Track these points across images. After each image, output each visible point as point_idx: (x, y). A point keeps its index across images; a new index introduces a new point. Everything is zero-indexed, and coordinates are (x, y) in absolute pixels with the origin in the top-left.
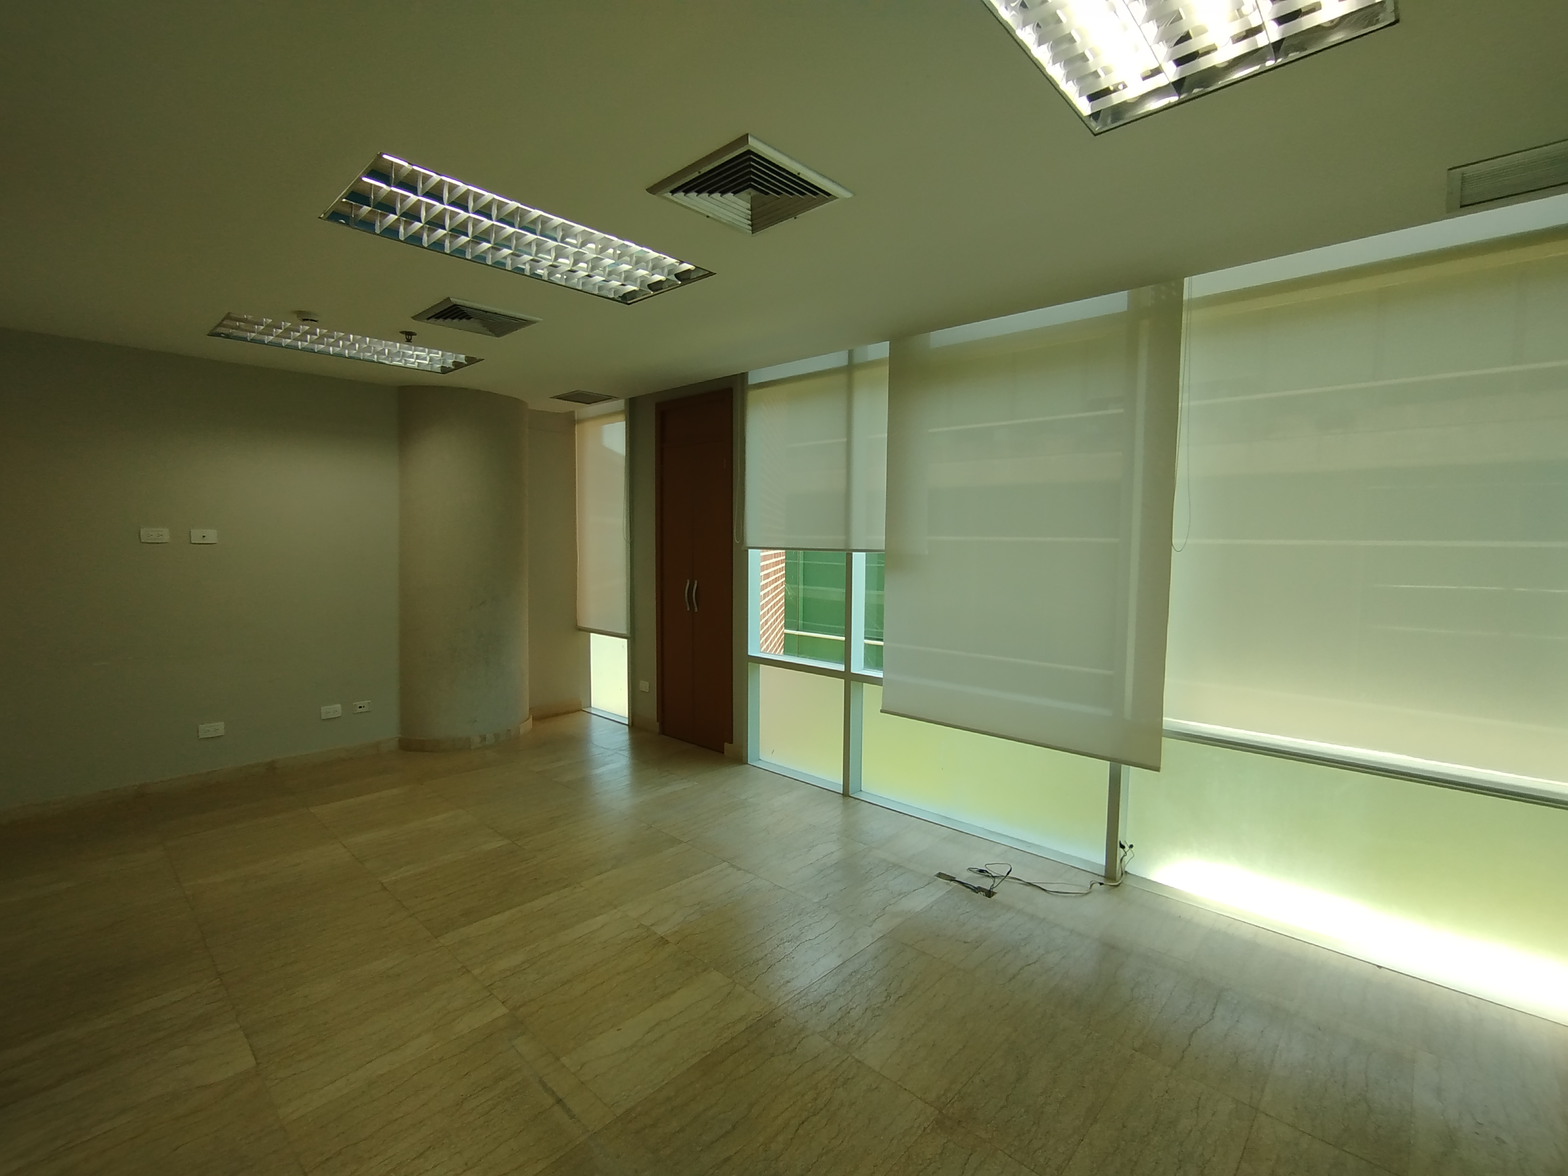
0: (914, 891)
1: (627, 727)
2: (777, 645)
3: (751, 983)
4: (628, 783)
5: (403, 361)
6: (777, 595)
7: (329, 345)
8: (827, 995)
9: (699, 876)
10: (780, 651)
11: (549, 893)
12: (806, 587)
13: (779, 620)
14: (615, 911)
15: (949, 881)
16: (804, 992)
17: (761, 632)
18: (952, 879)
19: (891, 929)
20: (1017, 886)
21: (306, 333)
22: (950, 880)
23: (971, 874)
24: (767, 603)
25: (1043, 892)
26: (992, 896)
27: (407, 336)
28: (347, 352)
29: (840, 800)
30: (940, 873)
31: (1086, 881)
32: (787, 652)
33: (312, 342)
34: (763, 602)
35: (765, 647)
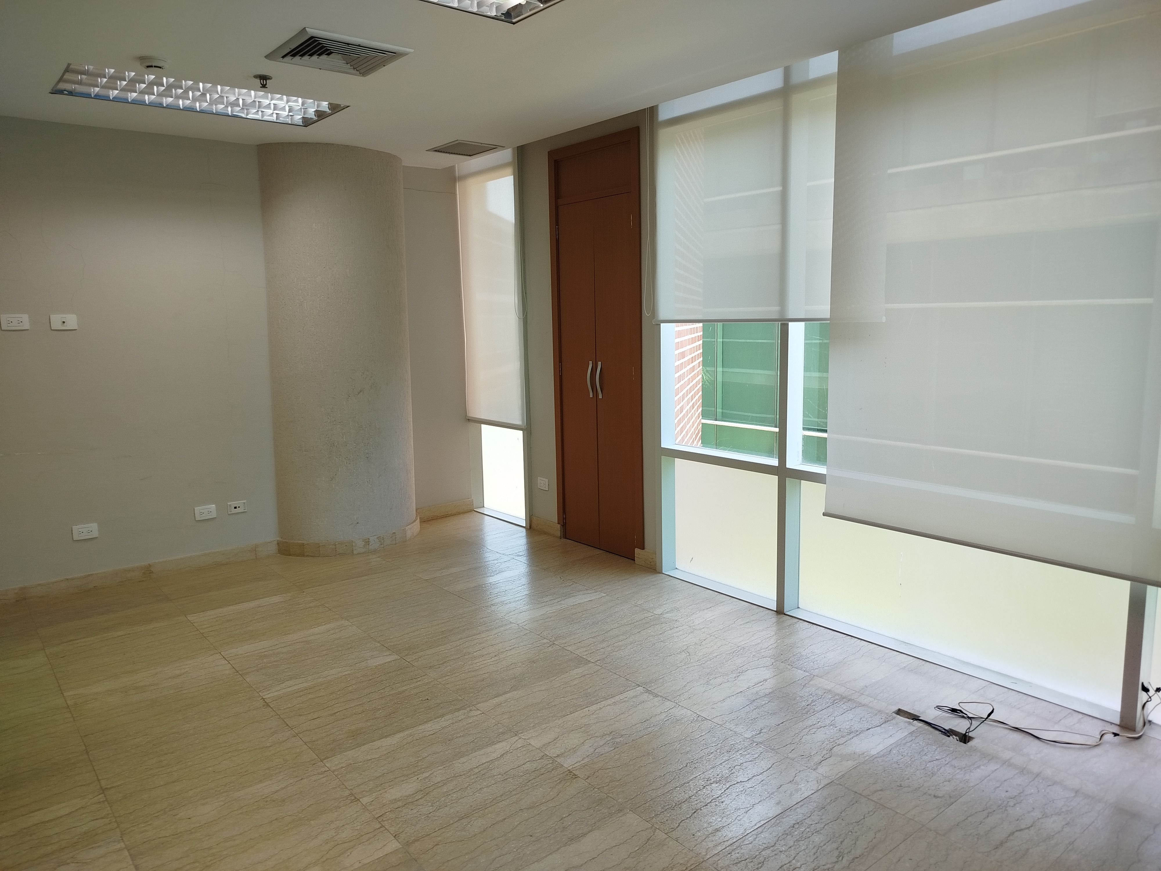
0: (867, 730)
1: (524, 530)
2: (694, 436)
3: (674, 829)
4: (526, 593)
5: (260, 113)
6: (694, 378)
7: (178, 97)
8: (764, 850)
9: (610, 701)
10: (698, 442)
11: (442, 716)
12: (726, 370)
13: (696, 407)
14: (516, 738)
15: (912, 721)
16: (737, 844)
17: (676, 421)
18: (915, 718)
19: (840, 774)
20: (1001, 731)
21: (151, 84)
22: (912, 719)
23: (939, 713)
24: (683, 387)
25: (1036, 741)
26: (968, 742)
27: (262, 81)
28: (198, 105)
29: (773, 618)
30: (899, 710)
31: (1094, 730)
32: (705, 442)
33: (160, 95)
34: (678, 385)
35: (680, 438)
